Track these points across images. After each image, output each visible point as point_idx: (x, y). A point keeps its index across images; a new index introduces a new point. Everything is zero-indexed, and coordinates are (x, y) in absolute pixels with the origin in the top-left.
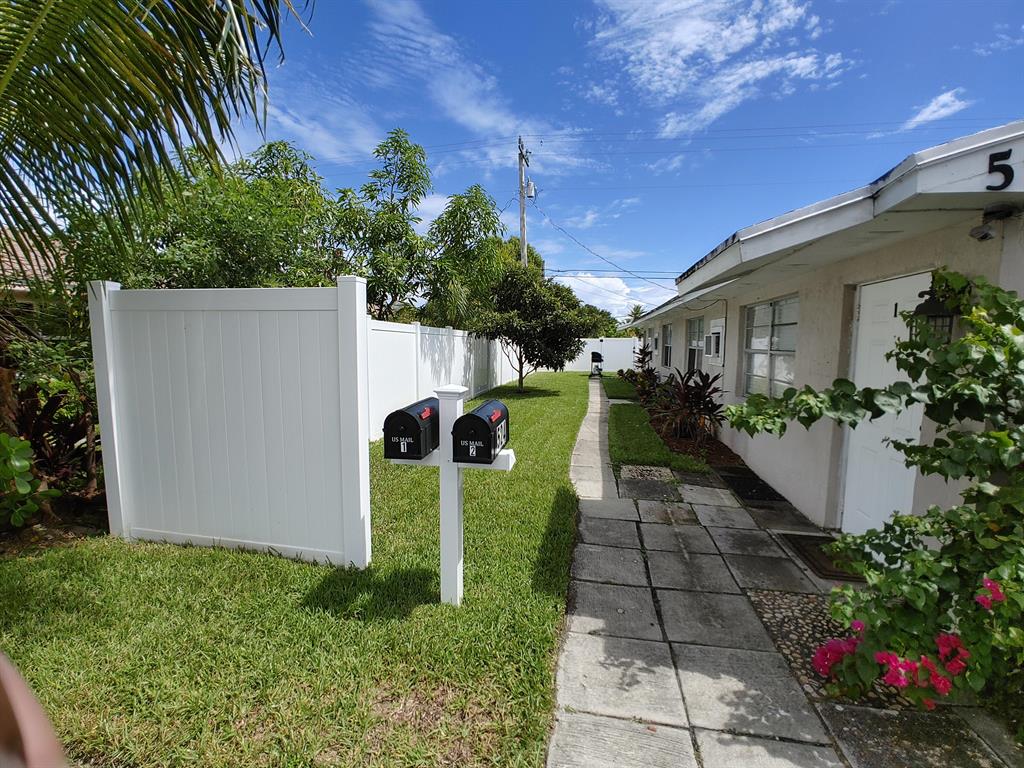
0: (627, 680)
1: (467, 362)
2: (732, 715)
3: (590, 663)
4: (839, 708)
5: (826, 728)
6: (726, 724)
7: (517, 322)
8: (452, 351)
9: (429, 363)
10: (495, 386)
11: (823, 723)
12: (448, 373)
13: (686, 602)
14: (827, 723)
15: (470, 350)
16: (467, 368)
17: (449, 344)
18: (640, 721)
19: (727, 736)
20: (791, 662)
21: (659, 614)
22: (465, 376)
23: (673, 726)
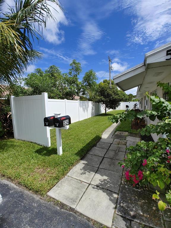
0: (83, 173)
1: (93, 108)
2: (100, 183)
3: (79, 169)
4: (126, 187)
5: (119, 190)
6: (97, 185)
7: (103, 99)
8: (88, 106)
9: (82, 108)
10: (101, 113)
11: (120, 189)
12: (87, 111)
13: (109, 161)
14: (121, 189)
15: (93, 105)
16: (92, 109)
17: (87, 104)
18: (80, 181)
19: (96, 187)
20: (123, 176)
21: (101, 162)
22: (92, 111)
23: (86, 183)
